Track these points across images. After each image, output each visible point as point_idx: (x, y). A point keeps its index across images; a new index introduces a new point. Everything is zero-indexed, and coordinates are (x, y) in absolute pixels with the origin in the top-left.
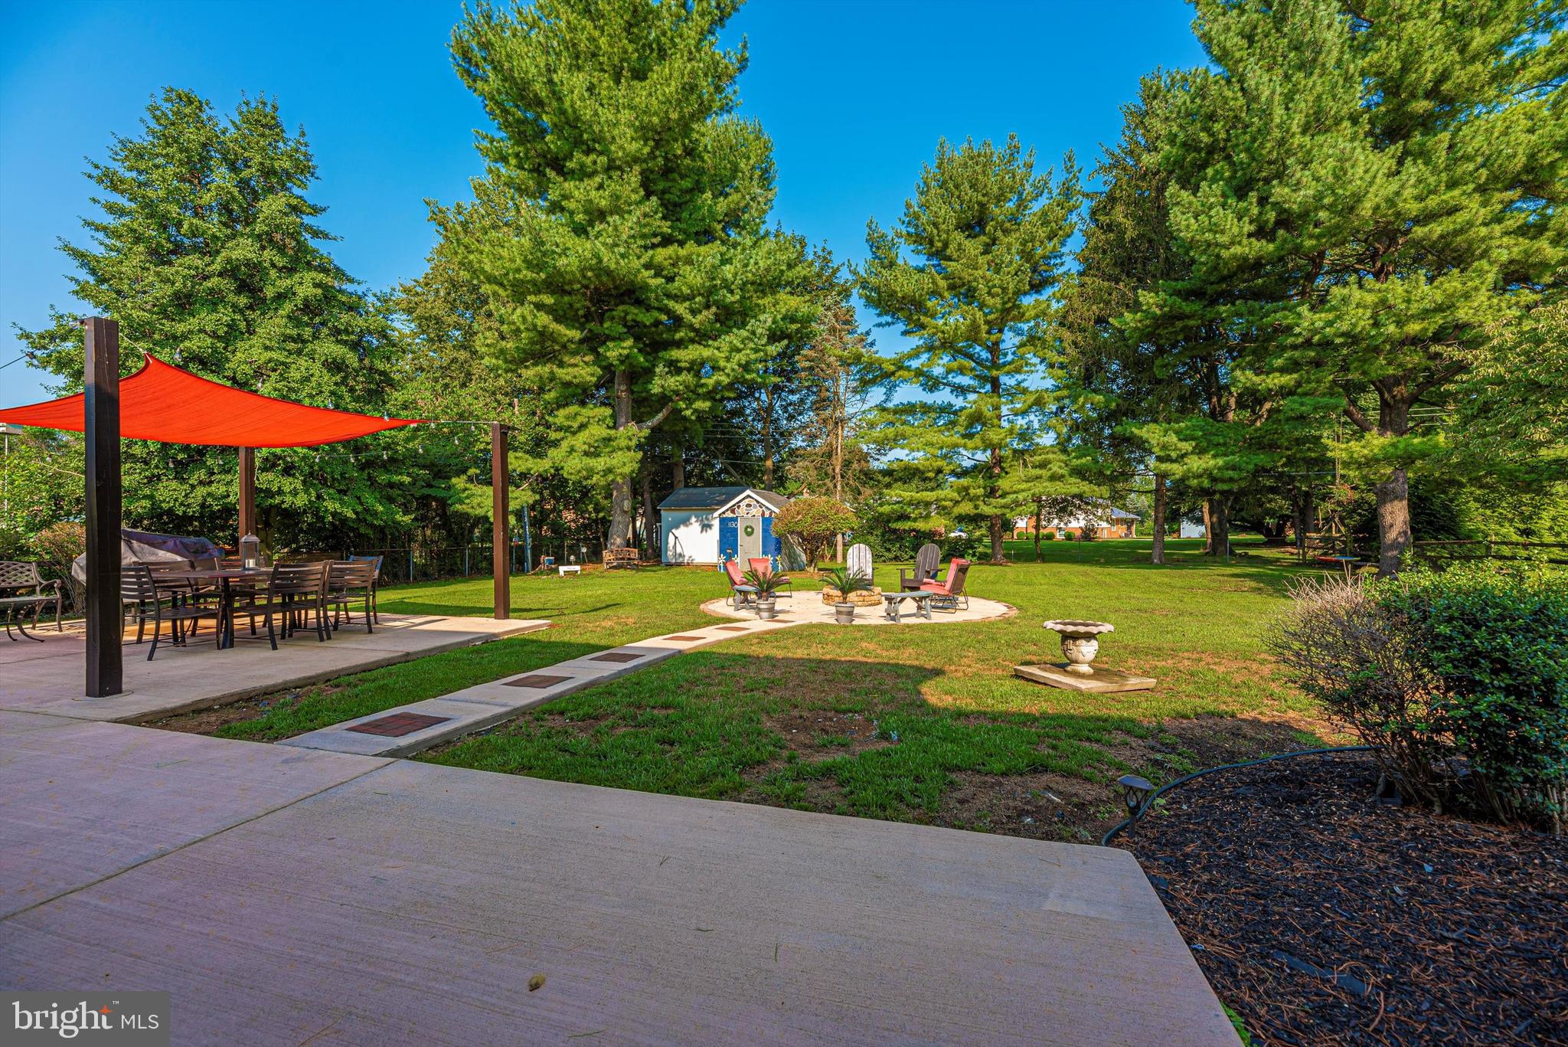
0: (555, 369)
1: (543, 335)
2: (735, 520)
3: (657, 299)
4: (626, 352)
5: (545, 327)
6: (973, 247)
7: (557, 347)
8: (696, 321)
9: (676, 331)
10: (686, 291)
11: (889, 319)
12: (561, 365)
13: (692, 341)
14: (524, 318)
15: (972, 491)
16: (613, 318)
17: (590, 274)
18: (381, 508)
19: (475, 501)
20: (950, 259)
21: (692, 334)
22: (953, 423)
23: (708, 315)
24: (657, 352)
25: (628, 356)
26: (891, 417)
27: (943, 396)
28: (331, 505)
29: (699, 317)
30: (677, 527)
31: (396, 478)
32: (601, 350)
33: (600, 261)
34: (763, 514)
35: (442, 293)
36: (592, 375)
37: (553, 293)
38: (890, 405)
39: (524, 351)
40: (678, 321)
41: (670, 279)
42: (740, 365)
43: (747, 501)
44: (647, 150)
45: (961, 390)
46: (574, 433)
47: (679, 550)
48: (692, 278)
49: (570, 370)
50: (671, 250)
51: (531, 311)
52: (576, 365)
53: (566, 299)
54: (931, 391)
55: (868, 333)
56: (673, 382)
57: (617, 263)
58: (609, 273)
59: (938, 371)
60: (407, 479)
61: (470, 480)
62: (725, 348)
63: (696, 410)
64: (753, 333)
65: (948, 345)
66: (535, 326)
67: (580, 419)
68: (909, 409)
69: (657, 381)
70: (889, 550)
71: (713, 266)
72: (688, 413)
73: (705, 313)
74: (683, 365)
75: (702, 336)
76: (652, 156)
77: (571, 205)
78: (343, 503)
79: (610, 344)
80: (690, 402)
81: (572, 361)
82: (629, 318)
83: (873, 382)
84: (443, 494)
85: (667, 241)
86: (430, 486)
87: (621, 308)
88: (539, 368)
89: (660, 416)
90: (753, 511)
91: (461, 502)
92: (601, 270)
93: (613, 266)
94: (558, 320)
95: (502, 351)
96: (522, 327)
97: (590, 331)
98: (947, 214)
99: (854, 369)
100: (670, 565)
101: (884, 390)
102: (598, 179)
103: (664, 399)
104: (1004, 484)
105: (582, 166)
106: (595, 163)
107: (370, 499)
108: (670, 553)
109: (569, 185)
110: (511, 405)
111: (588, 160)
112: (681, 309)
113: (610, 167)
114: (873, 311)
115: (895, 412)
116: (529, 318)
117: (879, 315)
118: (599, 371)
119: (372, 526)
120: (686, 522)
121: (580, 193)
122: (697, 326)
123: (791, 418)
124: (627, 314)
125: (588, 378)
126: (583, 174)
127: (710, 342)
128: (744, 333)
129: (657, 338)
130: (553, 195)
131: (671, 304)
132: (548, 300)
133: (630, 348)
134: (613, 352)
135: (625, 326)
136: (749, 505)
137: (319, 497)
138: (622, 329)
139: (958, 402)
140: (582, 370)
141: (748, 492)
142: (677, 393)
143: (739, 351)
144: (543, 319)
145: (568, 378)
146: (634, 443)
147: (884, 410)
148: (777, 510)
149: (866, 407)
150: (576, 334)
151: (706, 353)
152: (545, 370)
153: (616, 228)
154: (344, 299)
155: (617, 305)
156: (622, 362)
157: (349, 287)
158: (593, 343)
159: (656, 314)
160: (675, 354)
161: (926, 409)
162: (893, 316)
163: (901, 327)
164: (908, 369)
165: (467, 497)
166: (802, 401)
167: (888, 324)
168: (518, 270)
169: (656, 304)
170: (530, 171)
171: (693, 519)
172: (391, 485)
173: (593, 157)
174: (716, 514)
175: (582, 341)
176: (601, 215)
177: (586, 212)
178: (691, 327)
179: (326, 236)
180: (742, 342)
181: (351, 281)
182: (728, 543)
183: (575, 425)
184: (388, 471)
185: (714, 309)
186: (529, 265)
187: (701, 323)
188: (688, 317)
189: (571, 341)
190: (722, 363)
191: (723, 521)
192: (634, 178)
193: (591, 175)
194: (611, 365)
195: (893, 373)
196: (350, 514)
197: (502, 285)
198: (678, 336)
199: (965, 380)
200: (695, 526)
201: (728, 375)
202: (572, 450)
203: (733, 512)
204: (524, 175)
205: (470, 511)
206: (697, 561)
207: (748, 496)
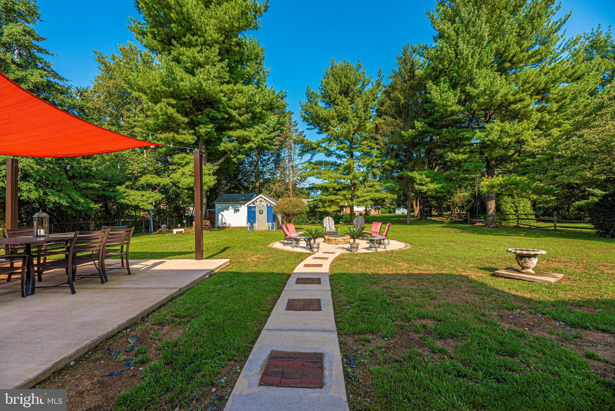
0: (175, 135)
1: (170, 118)
2: (255, 207)
3: (223, 107)
4: (209, 130)
5: (172, 114)
6: (346, 101)
7: (174, 125)
8: (241, 119)
9: (230, 123)
10: (237, 105)
11: (312, 127)
12: (178, 133)
13: (238, 128)
14: (161, 109)
15: (347, 196)
16: (202, 114)
17: (195, 91)
18: (83, 201)
19: (131, 198)
20: (337, 105)
21: (238, 125)
22: (338, 169)
23: (248, 116)
24: (221, 132)
25: (209, 132)
26: (314, 166)
27: (333, 159)
28: (52, 198)
29: (243, 117)
30: (223, 211)
31: (90, 185)
32: (197, 128)
33: (201, 85)
34: (267, 205)
35: (102, 97)
36: (193, 139)
37: (175, 98)
38: (313, 161)
39: (158, 125)
40: (231, 119)
41: (230, 99)
42: (261, 139)
43: (260, 199)
44: (221, 39)
45: (339, 157)
46: (183, 166)
47: (224, 221)
48: (242, 100)
49: (183, 136)
50: (230, 86)
51: (165, 106)
52: (185, 134)
53: (181, 102)
54: (328, 156)
55: (303, 132)
56: (230, 146)
57: (209, 87)
58: (205, 91)
59: (332, 149)
60: (97, 186)
61: (127, 187)
62: (254, 131)
63: (238, 159)
64: (268, 126)
65: (337, 138)
66: (166, 114)
67: (186, 160)
68: (320, 163)
69: (222, 144)
70: (310, 220)
71: (252, 95)
72: (235, 160)
73: (246, 115)
74: (234, 138)
75: (242, 126)
76: (224, 42)
77: (184, 58)
78: (60, 197)
79: (202, 126)
80: (236, 155)
81: (184, 132)
82: (211, 114)
83: (307, 151)
84: (112, 194)
85: (228, 83)
86: (104, 190)
87: (207, 109)
88: (167, 134)
89: (221, 161)
90: (263, 203)
91: (123, 198)
92: (201, 89)
93: (207, 89)
94: (178, 111)
95: (146, 125)
96: (160, 113)
97: (191, 119)
98: (337, 88)
99: (300, 145)
100: (219, 227)
101: (311, 155)
102: (198, 48)
103: (224, 153)
104: (358, 193)
105: (190, 41)
106: (197, 40)
107: (76, 196)
108: (219, 222)
109: (183, 49)
110: (142, 152)
111: (194, 39)
112: (234, 113)
113: (204, 43)
114: (306, 123)
115: (315, 164)
116: (164, 109)
117: (308, 125)
118: (196, 138)
119: (77, 210)
120: (227, 209)
121: (188, 53)
122: (241, 121)
124: (210, 112)
125: (191, 141)
126: (190, 45)
127: (247, 129)
128: (264, 126)
129: (221, 126)
130: (174, 53)
131: (230, 110)
132: (173, 102)
133: (211, 128)
134: (203, 130)
135: (208, 118)
136: (261, 201)
137: (45, 194)
138: (207, 119)
139: (339, 161)
140: (188, 137)
141: (261, 195)
142: (231, 151)
143: (261, 133)
144: (171, 111)
145: (181, 140)
146: (211, 172)
147: (311, 163)
148: (274, 204)
149: (302, 161)
150: (186, 120)
151: (246, 133)
152: (170, 135)
153: (208, 72)
154: (59, 87)
155: (204, 108)
156: (206, 135)
157: (61, 83)
158: (192, 125)
159: (223, 114)
160: (230, 133)
161: (327, 163)
162: (314, 126)
163: (317, 130)
164: (321, 147)
165: (127, 196)
167: (312, 129)
168: (157, 86)
169: (223, 110)
170: (159, 41)
171: (231, 207)
172: (87, 188)
173: (196, 37)
174: (246, 205)
175: (187, 124)
176: (200, 65)
177: (191, 63)
178: (239, 122)
179: (47, 53)
180: (263, 129)
181: (61, 79)
182: (251, 217)
183: (184, 162)
184: (85, 181)
185: (250, 114)
186: (164, 83)
187: (243, 120)
188: (237, 116)
189: (183, 122)
190: (253, 138)
191: (249, 208)
192: (216, 49)
193: (195, 46)
194: (201, 136)
195: (316, 148)
196: (65, 203)
197: (145, 93)
198: (231, 125)
199: (342, 153)
200: (231, 210)
201: (255, 144)
202: (183, 174)
203: (254, 204)
205: (129, 203)
206: (233, 225)
207: (261, 197)
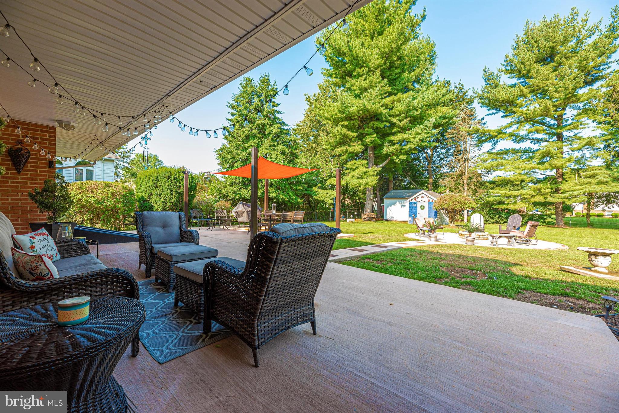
0: (348, 148)
1: (344, 136)
2: (416, 203)
3: (385, 118)
4: (373, 139)
5: (345, 133)
6: (545, 70)
7: (348, 140)
8: (401, 124)
9: (392, 129)
10: (397, 113)
11: (494, 111)
12: (350, 146)
13: (399, 132)
14: (338, 131)
15: (543, 191)
16: (368, 127)
17: (361, 112)
18: (294, 198)
19: (320, 195)
20: (531, 78)
21: (399, 129)
22: (532, 158)
23: (406, 121)
24: (384, 138)
25: (374, 141)
26: (495, 156)
27: (527, 144)
28: (281, 196)
29: (403, 122)
30: (391, 206)
31: (298, 188)
32: (364, 139)
33: (365, 107)
34: (429, 201)
35: (309, 125)
36: (361, 149)
37: (347, 121)
38: (494, 151)
39: (337, 142)
40: (393, 125)
41: (391, 109)
42: (420, 140)
43: (422, 195)
44: (383, 61)
45: (538, 141)
46: (354, 171)
47: (391, 215)
48: (400, 107)
49: (353, 148)
50: (391, 98)
51: (340, 128)
52: (355, 146)
53: (352, 122)
54: (518, 142)
55: (483, 119)
56: (391, 149)
57: (371, 107)
58: (368, 111)
59: (522, 133)
60: (301, 188)
61: (319, 188)
62: (414, 133)
63: (400, 159)
64: (426, 126)
65: (529, 120)
66: (341, 133)
67: (356, 165)
68: (506, 152)
69: (385, 149)
70: (492, 218)
71: (409, 102)
72: (397, 160)
73: (405, 120)
74: (395, 142)
75: (403, 130)
76: (385, 63)
77: (354, 88)
78: (284, 195)
79: (367, 137)
80: (398, 156)
81: (354, 144)
82: (375, 126)
83: (485, 141)
84: (310, 193)
85: (390, 94)
86: (306, 190)
87: (372, 123)
88: (342, 148)
89: (385, 162)
90: (424, 199)
91: (316, 195)
92: (365, 110)
93: (369, 108)
94: (349, 130)
95: (330, 143)
96: (337, 134)
97: (360, 132)
98: (529, 56)
99: (475, 136)
100: (387, 221)
101: (491, 144)
102: (364, 77)
103: (387, 156)
104: (564, 186)
105: (359, 73)
106: (363, 71)
107: (291, 195)
108: (388, 216)
109: (354, 81)
110: (330, 161)
111: (361, 71)
112: (395, 120)
113: (369, 71)
114: (485, 109)
115: (497, 154)
116: (340, 131)
117: (489, 110)
118: (363, 147)
119: (291, 203)
120: (394, 204)
121: (357, 83)
122: (402, 126)
123: (441, 159)
124: (374, 124)
125: (359, 150)
126: (359, 75)
127: (407, 132)
128: (422, 127)
129: (385, 132)
130: (348, 85)
131: (391, 119)
132: (346, 123)
133: (375, 137)
134: (368, 140)
135: (373, 129)
136: (422, 197)
137: (279, 194)
138: (371, 131)
139: (535, 147)
140: (357, 147)
141: (422, 191)
142: (393, 153)
143: (419, 134)
144: (344, 130)
145: (352, 151)
146: (376, 173)
147: (491, 153)
148: (436, 200)
149: (481, 152)
150: (355, 134)
151: (405, 136)
152: (344, 148)
153: (371, 94)
154: (285, 132)
155: (370, 122)
156: (371, 143)
157: (286, 127)
158: (361, 137)
159: (385, 123)
160: (392, 138)
161: (515, 151)
162: (497, 110)
163: (502, 114)
164: (505, 133)
165: (318, 194)
166: (447, 152)
167: (494, 113)
168: (336, 114)
169: (385, 119)
170: (340, 78)
171: (398, 203)
172: (297, 190)
173: (363, 69)
174: (408, 200)
175: (357, 136)
176: (366, 90)
177: (360, 89)
178: (399, 127)
179: (281, 113)
180: (421, 130)
181: (286, 125)
182: (413, 212)
183: (354, 167)
184: (296, 185)
185: (409, 118)
186: (340, 112)
187: (403, 125)
188: (398, 123)
189: (353, 137)
190: (412, 140)
191: (411, 203)
192: (378, 73)
193: (362, 76)
194: (368, 144)
195: (496, 136)
196: (286, 199)
197: (330, 120)
198: (393, 131)
199: (539, 136)
200: (398, 205)
201: (415, 144)
202: (353, 176)
203: (415, 200)
204: (338, 80)
205: (319, 198)
206: (399, 220)
207: (422, 193)
